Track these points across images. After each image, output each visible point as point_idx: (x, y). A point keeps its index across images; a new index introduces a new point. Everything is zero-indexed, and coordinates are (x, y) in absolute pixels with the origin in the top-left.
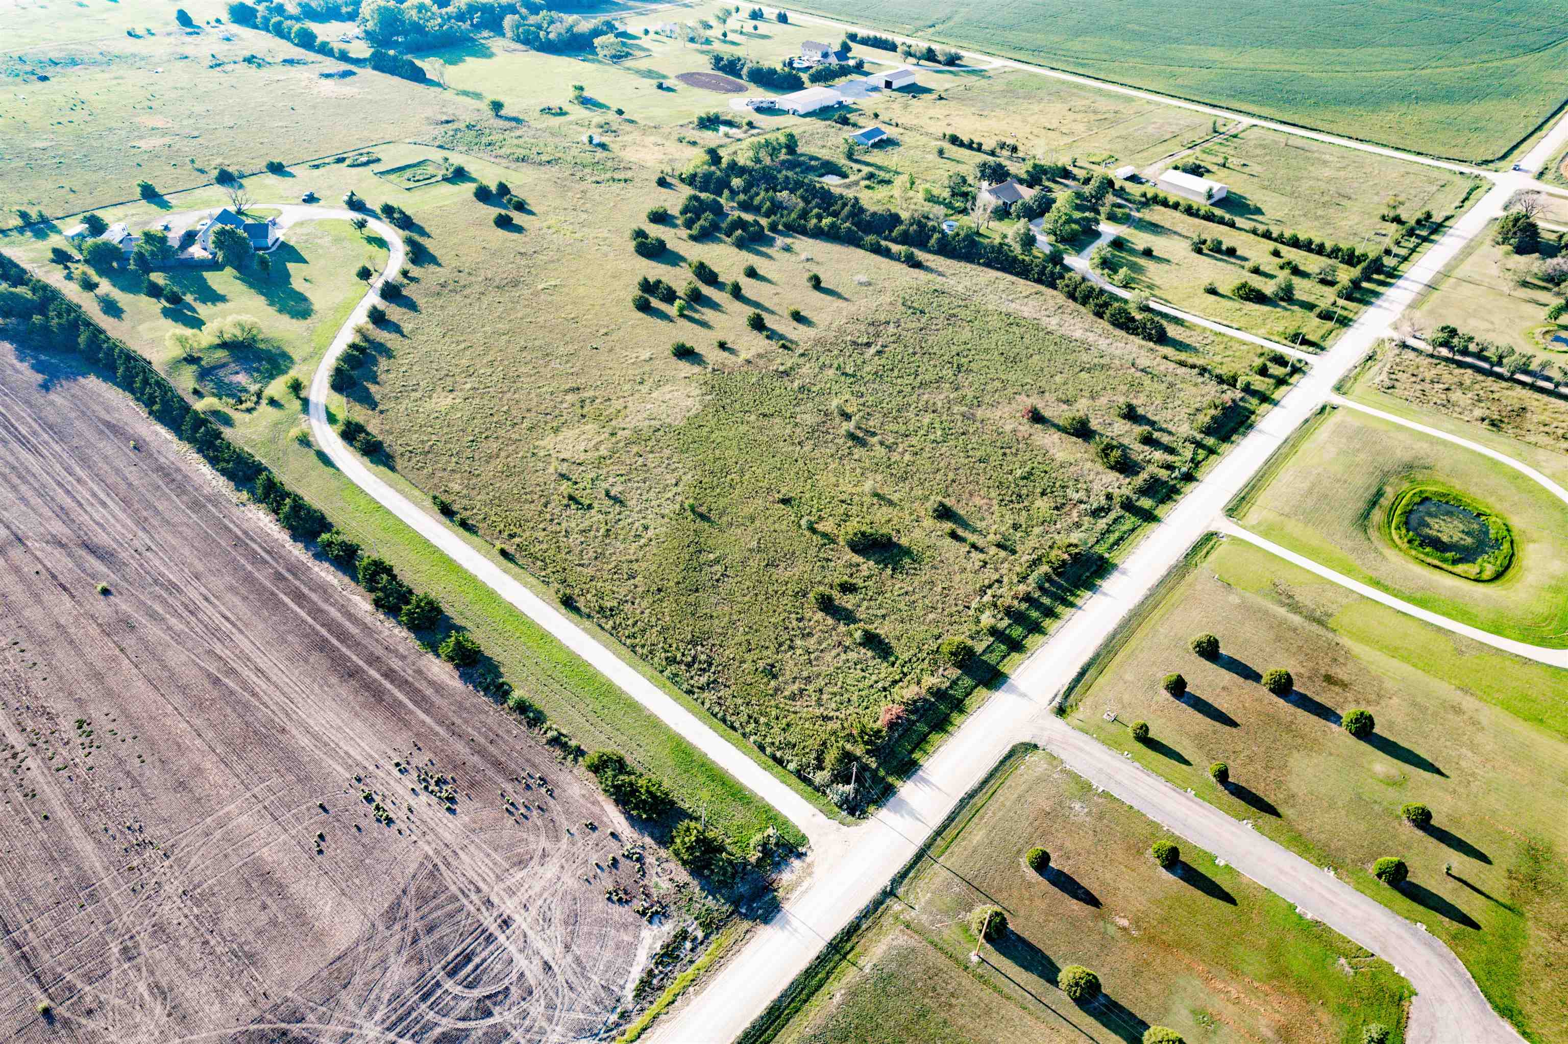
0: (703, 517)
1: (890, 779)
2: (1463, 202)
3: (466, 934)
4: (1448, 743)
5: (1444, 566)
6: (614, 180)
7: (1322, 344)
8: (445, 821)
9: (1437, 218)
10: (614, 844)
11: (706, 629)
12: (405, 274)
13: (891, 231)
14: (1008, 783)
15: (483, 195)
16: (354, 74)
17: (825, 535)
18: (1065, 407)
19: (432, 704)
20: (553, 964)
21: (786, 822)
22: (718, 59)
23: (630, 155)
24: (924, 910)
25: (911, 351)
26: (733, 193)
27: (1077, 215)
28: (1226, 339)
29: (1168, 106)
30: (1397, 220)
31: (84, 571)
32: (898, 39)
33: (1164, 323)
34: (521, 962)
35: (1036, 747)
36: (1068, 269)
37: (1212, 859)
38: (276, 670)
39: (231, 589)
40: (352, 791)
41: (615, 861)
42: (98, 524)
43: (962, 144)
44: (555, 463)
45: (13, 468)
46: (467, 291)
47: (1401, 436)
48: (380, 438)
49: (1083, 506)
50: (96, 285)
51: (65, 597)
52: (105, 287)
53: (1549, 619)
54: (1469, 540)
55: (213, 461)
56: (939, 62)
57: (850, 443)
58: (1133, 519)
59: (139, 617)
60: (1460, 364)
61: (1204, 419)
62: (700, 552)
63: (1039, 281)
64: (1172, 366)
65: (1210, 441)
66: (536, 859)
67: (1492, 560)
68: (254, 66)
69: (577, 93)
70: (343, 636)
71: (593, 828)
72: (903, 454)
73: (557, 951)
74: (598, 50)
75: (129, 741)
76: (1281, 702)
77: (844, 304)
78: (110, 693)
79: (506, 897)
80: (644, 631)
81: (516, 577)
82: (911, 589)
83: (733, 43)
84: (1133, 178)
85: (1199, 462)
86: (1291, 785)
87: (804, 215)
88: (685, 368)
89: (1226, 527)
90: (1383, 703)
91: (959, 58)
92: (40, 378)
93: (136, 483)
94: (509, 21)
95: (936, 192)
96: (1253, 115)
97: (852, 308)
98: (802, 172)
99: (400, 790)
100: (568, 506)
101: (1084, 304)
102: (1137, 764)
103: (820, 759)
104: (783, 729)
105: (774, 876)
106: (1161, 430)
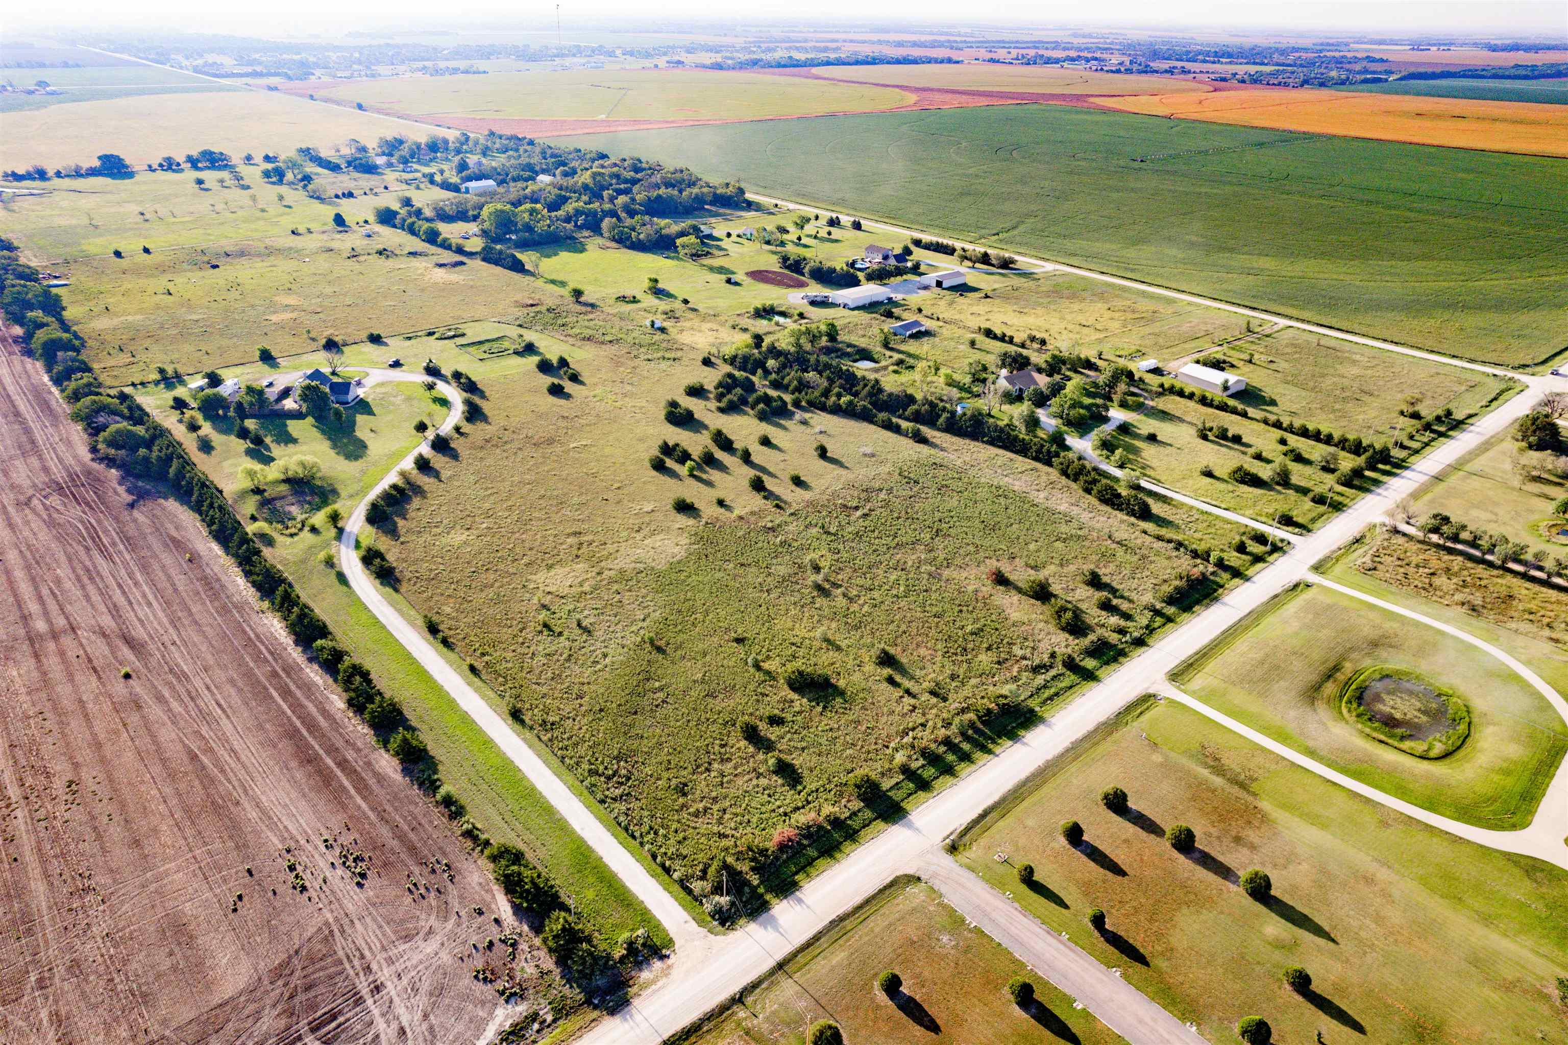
0: (659, 649)
1: (768, 897)
2: (1491, 401)
3: (339, 995)
4: (1352, 913)
5: (1390, 741)
6: (664, 358)
7: (1310, 526)
8: (352, 893)
9: (1459, 415)
10: (495, 929)
11: (634, 747)
12: (457, 429)
13: (905, 410)
14: (882, 911)
15: (545, 367)
16: (464, 264)
17: (768, 673)
18: (1032, 572)
19: (371, 793)
20: (408, 1030)
21: (658, 926)
22: (785, 259)
23: (686, 338)
24: (767, 1019)
25: (896, 515)
26: (767, 372)
27: (1087, 401)
28: (1211, 518)
29: (1207, 308)
30: (1416, 416)
31: (116, 658)
32: (958, 245)
33: (1150, 501)
34: (380, 1025)
35: (919, 879)
36: (1068, 448)
37: (1069, 1001)
38: (247, 752)
39: (232, 681)
40: (280, 860)
41: (491, 944)
42: (139, 620)
43: (995, 337)
44: (540, 594)
45: (88, 570)
46: (508, 446)
47: (1372, 615)
48: (394, 565)
49: (1025, 662)
50: (200, 428)
51: (94, 678)
52: (207, 429)
53: (1492, 800)
54: (1424, 718)
55: (247, 574)
56: (993, 265)
57: (815, 593)
58: (1073, 677)
59: (147, 698)
60: (1450, 551)
61: (1167, 589)
62: (648, 680)
63: (1036, 459)
64: (1148, 539)
65: (1171, 610)
66: (421, 935)
67: (1444, 739)
68: (383, 257)
69: (651, 284)
70: (312, 727)
71: (480, 912)
72: (863, 605)
73: (416, 1018)
74: (680, 249)
75: (105, 801)
76: (1181, 858)
77: (843, 472)
78: (103, 760)
79: (384, 965)
80: (576, 745)
81: (477, 690)
82: (836, 726)
83: (805, 246)
84: (1157, 371)
85: (1154, 629)
86: (1172, 940)
87: (826, 393)
88: (683, 520)
89: (1169, 691)
90: (1291, 868)
91: (1013, 262)
92: (130, 498)
93: (181, 588)
94: (606, 223)
95: (957, 377)
96: (1291, 318)
97: (851, 476)
98: (837, 357)
99: (322, 863)
100: (541, 632)
101: (1075, 480)
102: (1016, 905)
103: (704, 871)
104: (679, 842)
105: (633, 973)
106: (1122, 597)
